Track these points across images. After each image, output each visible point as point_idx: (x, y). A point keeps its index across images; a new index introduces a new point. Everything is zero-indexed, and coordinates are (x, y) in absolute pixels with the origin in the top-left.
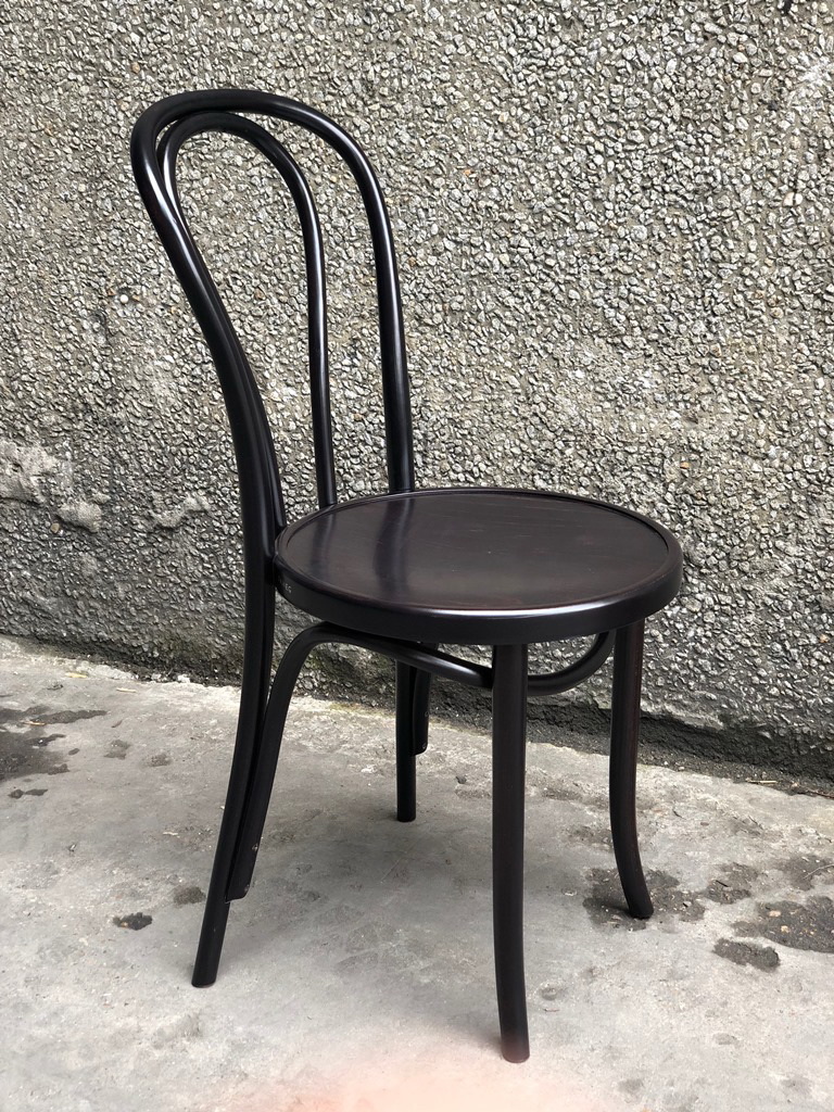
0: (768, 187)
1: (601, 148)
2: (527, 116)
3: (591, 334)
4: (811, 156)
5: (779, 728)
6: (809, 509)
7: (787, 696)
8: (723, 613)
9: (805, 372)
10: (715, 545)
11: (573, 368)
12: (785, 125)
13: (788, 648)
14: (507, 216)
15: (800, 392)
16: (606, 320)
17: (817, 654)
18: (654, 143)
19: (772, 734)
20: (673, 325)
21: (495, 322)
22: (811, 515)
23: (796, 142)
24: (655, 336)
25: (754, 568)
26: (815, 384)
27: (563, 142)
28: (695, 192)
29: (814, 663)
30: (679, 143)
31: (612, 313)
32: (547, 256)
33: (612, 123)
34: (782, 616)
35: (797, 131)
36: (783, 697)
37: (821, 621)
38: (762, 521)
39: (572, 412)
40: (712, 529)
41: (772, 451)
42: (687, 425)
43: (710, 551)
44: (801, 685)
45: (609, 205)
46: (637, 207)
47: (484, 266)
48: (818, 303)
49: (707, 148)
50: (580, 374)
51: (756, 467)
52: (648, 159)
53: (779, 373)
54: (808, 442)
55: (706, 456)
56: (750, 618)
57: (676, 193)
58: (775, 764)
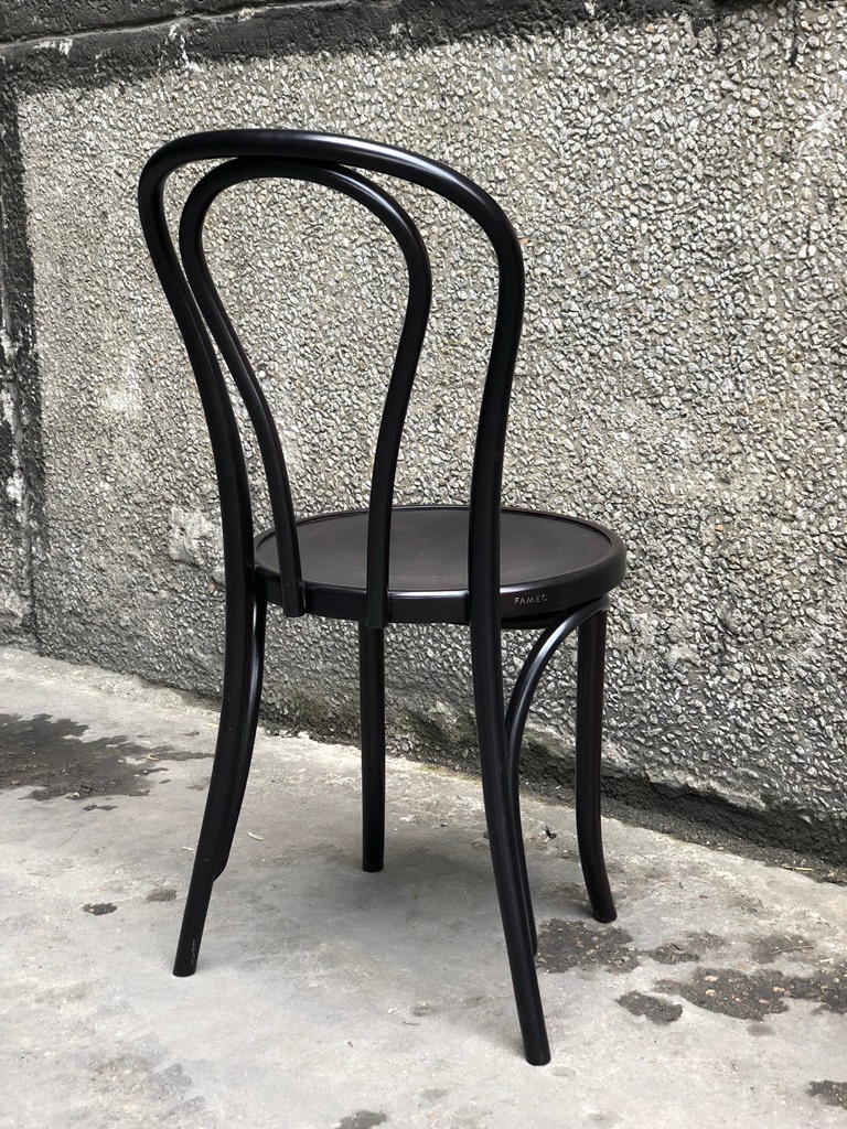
0: (784, 240)
1: (636, 210)
2: (573, 184)
3: (633, 395)
4: (822, 206)
5: (818, 812)
6: (836, 575)
7: (825, 777)
8: (760, 684)
9: (827, 429)
10: (750, 611)
11: (618, 429)
12: (796, 176)
13: (823, 724)
14: (559, 282)
15: (822, 450)
16: (646, 381)
18: (680, 202)
19: (812, 818)
20: (704, 384)
21: (551, 385)
22: (839, 581)
23: (807, 192)
24: (689, 396)
25: (787, 636)
26: (837, 441)
27: (604, 208)
28: (719, 249)
30: (702, 201)
31: (650, 373)
32: (594, 319)
33: (644, 186)
34: (817, 689)
35: (808, 182)
36: (820, 778)
38: (793, 587)
39: (619, 473)
40: (747, 594)
41: (800, 513)
42: (721, 486)
43: (746, 617)
44: (837, 765)
45: (644, 266)
46: (669, 267)
47: (541, 332)
48: (835, 357)
49: (727, 204)
50: (625, 435)
51: (785, 529)
52: (676, 219)
53: (802, 431)
54: (833, 503)
55: (739, 518)
56: (786, 691)
57: (702, 250)
58: (817, 852)
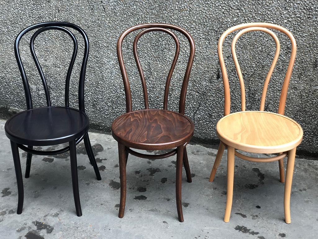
0: (51, 17)
1: (20, 9)
2: (6, 3)
3: (25, 44)
4: (57, 11)
8: (58, 97)
9: (64, 51)
11: (22, 51)
12: (52, 5)
14: (6, 22)
15: (63, 55)
16: (27, 42)
17: (75, 104)
18: (29, 8)
20: (39, 43)
21: (7, 42)
23: (54, 8)
24: (36, 45)
25: (61, 88)
27: (13, 8)
28: (38, 18)
29: (75, 105)
30: (34, 8)
31: (28, 40)
32: (14, 29)
33: (21, 4)
35: (54, 6)
37: (75, 98)
38: (61, 79)
39: (24, 59)
40: (53, 81)
41: (61, 66)
42: (45, 61)
43: (53, 85)
45: (23, 20)
46: (29, 20)
47: (3, 31)
48: (63, 39)
49: (39, 9)
50: (24, 52)
51: (58, 69)
52: (29, 11)
53: (59, 52)
54: (67, 64)
55: (49, 67)
56: (62, 98)
57: (35, 18)
